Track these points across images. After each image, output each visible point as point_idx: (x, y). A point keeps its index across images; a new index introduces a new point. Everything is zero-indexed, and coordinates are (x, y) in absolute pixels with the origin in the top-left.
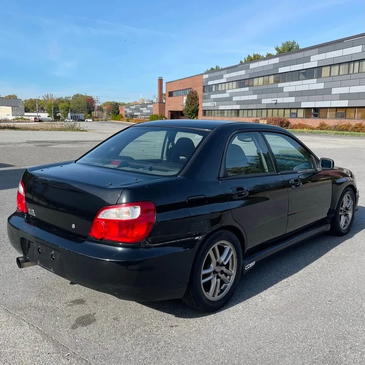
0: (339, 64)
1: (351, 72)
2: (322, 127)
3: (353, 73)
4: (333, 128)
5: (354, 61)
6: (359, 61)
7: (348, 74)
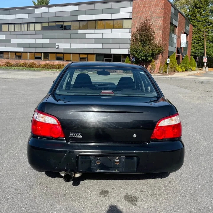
0: (14, 24)
1: (23, 30)
2: (8, 64)
3: (24, 31)
4: (16, 65)
5: (24, 23)
6: (27, 23)
7: (21, 31)
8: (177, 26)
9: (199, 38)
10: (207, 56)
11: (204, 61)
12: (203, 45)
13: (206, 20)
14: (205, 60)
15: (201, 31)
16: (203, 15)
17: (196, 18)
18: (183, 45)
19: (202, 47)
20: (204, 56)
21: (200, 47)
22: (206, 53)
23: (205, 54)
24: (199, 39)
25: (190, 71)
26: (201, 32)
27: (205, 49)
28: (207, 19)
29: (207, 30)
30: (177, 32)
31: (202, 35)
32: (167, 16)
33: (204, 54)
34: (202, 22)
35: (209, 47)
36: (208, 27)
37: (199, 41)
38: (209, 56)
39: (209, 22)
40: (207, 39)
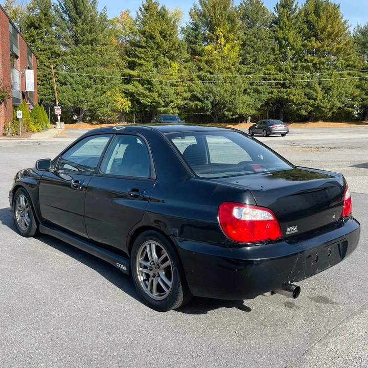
8: (19, 55)
9: (44, 76)
10: (61, 105)
11: (56, 114)
12: (52, 88)
13: (51, 49)
14: (58, 111)
15: (45, 65)
16: (46, 40)
17: (36, 45)
18: (31, 87)
19: (51, 91)
20: (55, 105)
21: (48, 92)
22: (59, 100)
23: (57, 102)
24: (43, 78)
25: (46, 130)
26: (46, 68)
27: (56, 95)
28: (53, 47)
29: (55, 65)
30: (19, 65)
31: (48, 72)
32: (5, 38)
33: (54, 101)
34: (45, 52)
35: (62, 92)
36: (56, 60)
37: (45, 82)
38: (63, 106)
39: (55, 52)
40: (56, 79)
